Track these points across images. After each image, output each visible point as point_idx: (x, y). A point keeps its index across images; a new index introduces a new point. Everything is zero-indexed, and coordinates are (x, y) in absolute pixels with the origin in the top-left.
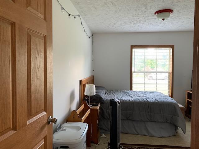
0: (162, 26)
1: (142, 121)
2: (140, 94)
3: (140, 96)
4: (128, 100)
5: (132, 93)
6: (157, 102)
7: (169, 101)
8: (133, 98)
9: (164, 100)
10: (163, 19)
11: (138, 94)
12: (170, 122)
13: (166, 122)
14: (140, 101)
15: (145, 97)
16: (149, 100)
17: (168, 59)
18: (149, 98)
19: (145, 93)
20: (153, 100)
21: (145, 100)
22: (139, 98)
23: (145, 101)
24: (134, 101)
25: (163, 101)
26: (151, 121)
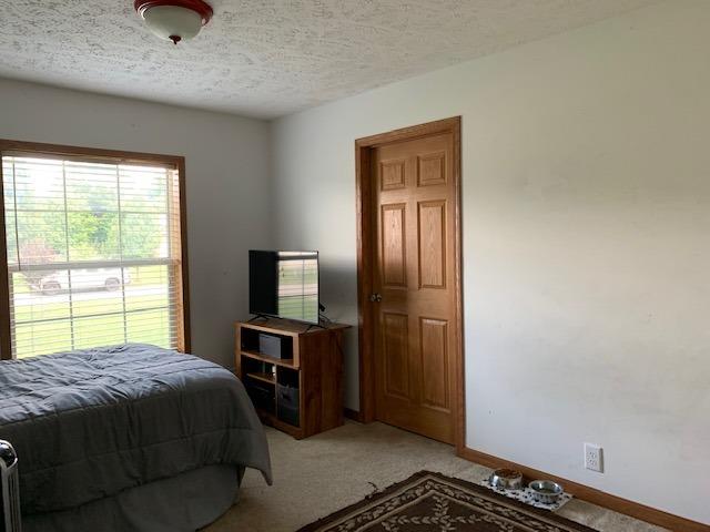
0: (147, 74)
1: (106, 496)
2: (70, 371)
3: (74, 382)
4: (20, 417)
5: (20, 371)
6: (163, 389)
7: (207, 375)
8: (43, 398)
9: (188, 374)
10: (176, 39)
11: (55, 370)
12: (219, 460)
13: (205, 464)
14: (85, 405)
15: (99, 381)
16: (124, 389)
17: (165, 210)
18: (121, 381)
19: (89, 358)
20: (147, 385)
21: (108, 392)
22: (73, 390)
23: (109, 400)
24: (58, 411)
25: (188, 381)
26: (146, 482)
